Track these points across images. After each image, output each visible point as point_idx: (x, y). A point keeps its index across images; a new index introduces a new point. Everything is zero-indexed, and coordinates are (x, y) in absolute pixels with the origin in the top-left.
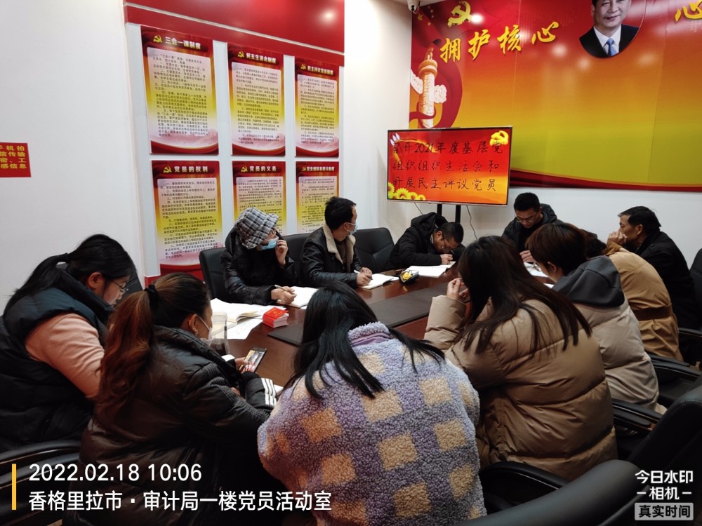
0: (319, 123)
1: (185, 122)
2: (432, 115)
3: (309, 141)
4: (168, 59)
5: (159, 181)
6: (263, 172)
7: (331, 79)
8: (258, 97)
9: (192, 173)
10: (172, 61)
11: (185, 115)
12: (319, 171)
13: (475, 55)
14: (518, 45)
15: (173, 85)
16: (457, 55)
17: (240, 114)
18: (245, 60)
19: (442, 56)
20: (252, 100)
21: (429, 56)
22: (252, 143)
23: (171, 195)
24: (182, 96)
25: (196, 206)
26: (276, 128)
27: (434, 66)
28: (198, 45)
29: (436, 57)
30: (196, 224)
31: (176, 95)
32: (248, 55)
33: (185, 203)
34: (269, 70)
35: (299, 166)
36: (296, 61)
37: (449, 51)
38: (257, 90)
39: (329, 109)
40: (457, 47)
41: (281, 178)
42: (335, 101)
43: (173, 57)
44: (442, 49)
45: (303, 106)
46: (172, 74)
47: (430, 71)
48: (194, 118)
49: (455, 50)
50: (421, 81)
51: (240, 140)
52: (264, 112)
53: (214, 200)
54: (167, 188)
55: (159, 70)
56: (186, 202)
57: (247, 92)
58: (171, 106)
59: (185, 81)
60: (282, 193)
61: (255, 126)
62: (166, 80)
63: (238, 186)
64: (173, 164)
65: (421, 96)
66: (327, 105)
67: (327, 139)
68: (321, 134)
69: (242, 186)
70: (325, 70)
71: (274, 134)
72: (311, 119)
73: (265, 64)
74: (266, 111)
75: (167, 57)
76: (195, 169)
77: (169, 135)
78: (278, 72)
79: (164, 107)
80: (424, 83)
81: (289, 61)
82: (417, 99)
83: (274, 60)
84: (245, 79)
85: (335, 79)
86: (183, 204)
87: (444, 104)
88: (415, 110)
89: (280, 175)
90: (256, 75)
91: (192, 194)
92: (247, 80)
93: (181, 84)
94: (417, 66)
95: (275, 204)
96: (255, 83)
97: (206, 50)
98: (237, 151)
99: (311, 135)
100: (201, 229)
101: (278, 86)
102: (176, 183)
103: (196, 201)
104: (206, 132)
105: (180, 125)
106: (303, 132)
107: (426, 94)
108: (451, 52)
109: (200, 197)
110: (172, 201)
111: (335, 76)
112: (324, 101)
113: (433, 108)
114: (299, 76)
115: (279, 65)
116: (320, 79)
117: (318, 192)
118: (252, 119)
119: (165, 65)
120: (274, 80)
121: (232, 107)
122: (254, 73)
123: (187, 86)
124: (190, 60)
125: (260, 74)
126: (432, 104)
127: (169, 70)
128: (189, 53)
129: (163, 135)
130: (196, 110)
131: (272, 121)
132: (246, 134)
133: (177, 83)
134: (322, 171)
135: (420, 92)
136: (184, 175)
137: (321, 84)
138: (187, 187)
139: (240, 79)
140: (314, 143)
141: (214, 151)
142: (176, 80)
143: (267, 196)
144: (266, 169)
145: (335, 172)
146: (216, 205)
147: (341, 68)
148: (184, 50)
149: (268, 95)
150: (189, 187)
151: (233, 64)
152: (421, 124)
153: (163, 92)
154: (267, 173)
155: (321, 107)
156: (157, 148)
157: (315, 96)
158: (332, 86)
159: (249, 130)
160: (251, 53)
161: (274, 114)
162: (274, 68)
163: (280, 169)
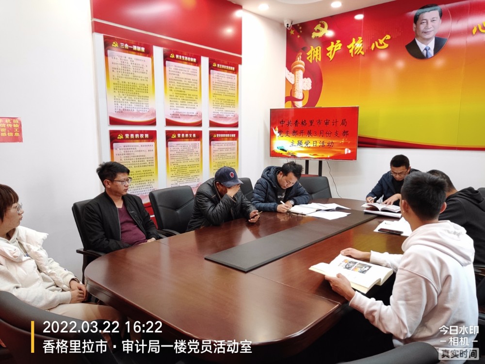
0: (225, 103)
1: (133, 103)
2: (301, 98)
3: (218, 116)
4: (122, 58)
5: (114, 144)
6: (187, 138)
7: (233, 73)
8: (184, 85)
9: (137, 139)
10: (125, 60)
11: (133, 98)
12: (225, 137)
13: (331, 57)
14: (362, 50)
15: (125, 76)
16: (318, 57)
17: (171, 97)
18: (175, 60)
19: (308, 58)
20: (180, 87)
21: (298, 58)
22: (179, 117)
23: (122, 154)
24: (132, 84)
25: (139, 163)
26: (196, 107)
27: (303, 65)
28: (143, 49)
29: (304, 58)
30: (140, 175)
31: (127, 84)
32: (177, 56)
33: (132, 161)
34: (191, 67)
35: (212, 134)
36: (210, 61)
37: (313, 55)
38: (183, 80)
39: (232, 94)
40: (319, 52)
41: (199, 142)
42: (236, 89)
43: (125, 57)
44: (308, 54)
45: (214, 92)
46: (125, 69)
47: (299, 68)
48: (140, 100)
49: (317, 54)
50: (293, 75)
51: (171, 116)
52: (187, 96)
53: (153, 158)
54: (120, 149)
55: (115, 66)
56: (133, 159)
57: (176, 82)
58: (124, 91)
59: (134, 74)
60: (200, 153)
61: (182, 106)
62: (120, 74)
63: (169, 148)
64: (124, 132)
65: (293, 86)
66: (230, 91)
67: (230, 115)
68: (226, 111)
69: (172, 148)
70: (229, 67)
71: (194, 112)
72: (219, 101)
73: (189, 62)
74: (189, 95)
75: (121, 57)
76: (140, 136)
77: (122, 112)
78: (197, 68)
79: (119, 92)
80: (295, 76)
81: (205, 61)
82: (291, 88)
83: (195, 60)
84: (175, 73)
85: (236, 74)
86: (131, 161)
87: (310, 91)
88: (290, 95)
89: (199, 140)
90: (183, 70)
91: (138, 154)
92: (176, 73)
93: (131, 76)
94: (290, 65)
95: (195, 161)
96: (182, 75)
97: (148, 53)
98: (169, 123)
99: (219, 112)
100: (143, 179)
101: (198, 78)
102: (126, 146)
103: (140, 159)
104: (147, 110)
105: (129, 105)
106: (214, 110)
107: (297, 84)
108: (314, 55)
109: (143, 156)
110: (123, 159)
111: (236, 71)
112: (228, 88)
113: (302, 93)
114: (211, 71)
115: (198, 63)
116: (226, 73)
117: (224, 152)
118: (179, 101)
119: (120, 63)
120: (195, 74)
121: (166, 92)
122: (181, 69)
123: (135, 78)
124: (137, 59)
125: (185, 69)
126: (302, 91)
127: (122, 66)
128: (137, 54)
129: (118, 112)
130: (141, 94)
131: (193, 102)
132: (175, 111)
133: (128, 76)
134: (227, 137)
135: (293, 83)
136: (132, 140)
137: (226, 77)
138: (134, 149)
139: (172, 73)
140: (221, 117)
141: (153, 123)
142: (128, 73)
143: (189, 155)
144: (189, 136)
145: (236, 138)
146: (154, 162)
147: (239, 66)
148: (133, 52)
149: (190, 84)
150: (136, 149)
151: (167, 62)
152: (293, 105)
153: (118, 82)
154: (190, 139)
155: (226, 92)
156: (113, 121)
157: (223, 85)
158: (234, 78)
159: (177, 108)
160: (179, 55)
161: (194, 97)
162: (195, 65)
163: (199, 136)
